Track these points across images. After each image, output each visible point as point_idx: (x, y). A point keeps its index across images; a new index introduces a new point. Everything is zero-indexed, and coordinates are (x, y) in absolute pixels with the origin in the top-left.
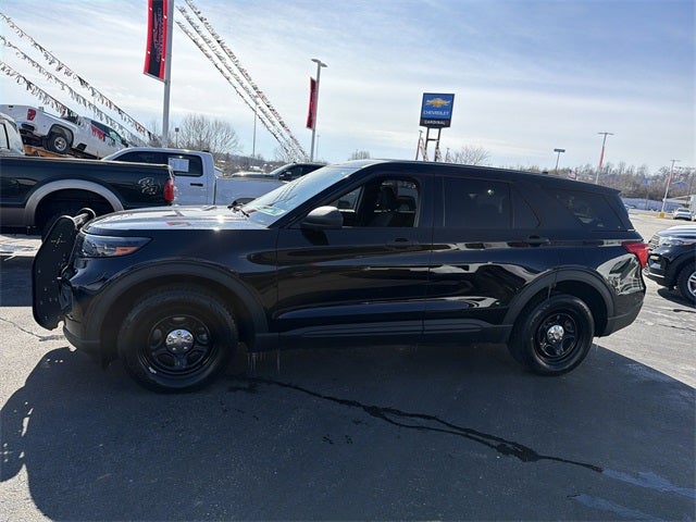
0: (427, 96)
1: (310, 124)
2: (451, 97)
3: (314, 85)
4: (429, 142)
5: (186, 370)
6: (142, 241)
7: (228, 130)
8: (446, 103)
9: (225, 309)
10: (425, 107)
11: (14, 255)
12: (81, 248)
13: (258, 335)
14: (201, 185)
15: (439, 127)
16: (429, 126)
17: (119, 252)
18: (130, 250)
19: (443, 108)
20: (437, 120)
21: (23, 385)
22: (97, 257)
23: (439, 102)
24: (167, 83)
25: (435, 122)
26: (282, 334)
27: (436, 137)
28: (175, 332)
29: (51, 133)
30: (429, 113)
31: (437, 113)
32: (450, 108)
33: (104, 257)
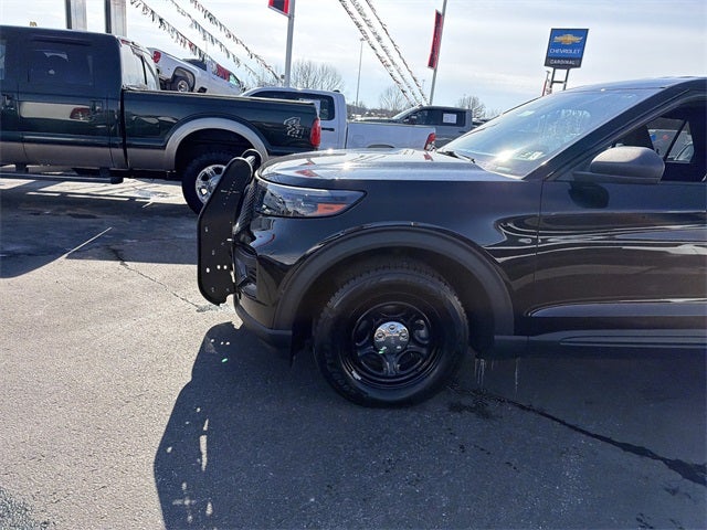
0: (555, 32)
1: (432, 63)
2: (583, 33)
3: (439, 18)
4: (555, 85)
5: (397, 377)
6: (352, 197)
7: (335, 75)
8: (577, 39)
9: (456, 298)
10: (552, 45)
11: (151, 201)
12: (261, 203)
13: (496, 337)
14: (332, 130)
15: (568, 67)
16: (556, 67)
17: (322, 211)
18: (337, 208)
19: (573, 46)
20: (565, 59)
21: (189, 379)
22: (284, 215)
23: (570, 38)
24: (291, 18)
25: (563, 62)
26: (531, 338)
27: (564, 80)
28: (388, 324)
29: (175, 77)
30: (557, 51)
31: (565, 51)
32: (582, 46)
33: (297, 217)
